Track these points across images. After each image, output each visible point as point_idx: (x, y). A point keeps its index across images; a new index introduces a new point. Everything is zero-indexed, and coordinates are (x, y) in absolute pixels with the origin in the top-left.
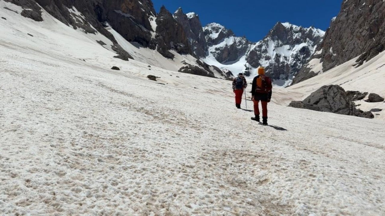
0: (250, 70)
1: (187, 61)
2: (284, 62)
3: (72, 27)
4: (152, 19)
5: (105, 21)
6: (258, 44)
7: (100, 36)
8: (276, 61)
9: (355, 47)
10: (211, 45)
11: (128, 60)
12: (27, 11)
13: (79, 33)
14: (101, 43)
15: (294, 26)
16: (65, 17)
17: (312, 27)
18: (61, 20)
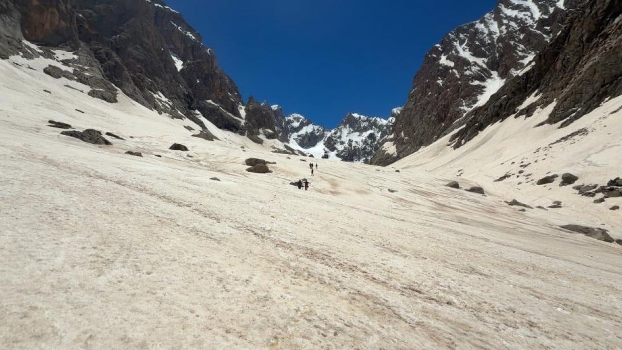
0: (328, 154)
1: (275, 146)
2: (356, 146)
3: (157, 111)
4: (241, 108)
5: (195, 109)
6: (333, 131)
7: (188, 122)
8: (349, 145)
9: (425, 130)
10: (293, 132)
11: (213, 140)
12: (96, 91)
13: (165, 118)
14: (189, 128)
15: (362, 117)
16: (148, 101)
17: (377, 117)
18: (143, 104)
